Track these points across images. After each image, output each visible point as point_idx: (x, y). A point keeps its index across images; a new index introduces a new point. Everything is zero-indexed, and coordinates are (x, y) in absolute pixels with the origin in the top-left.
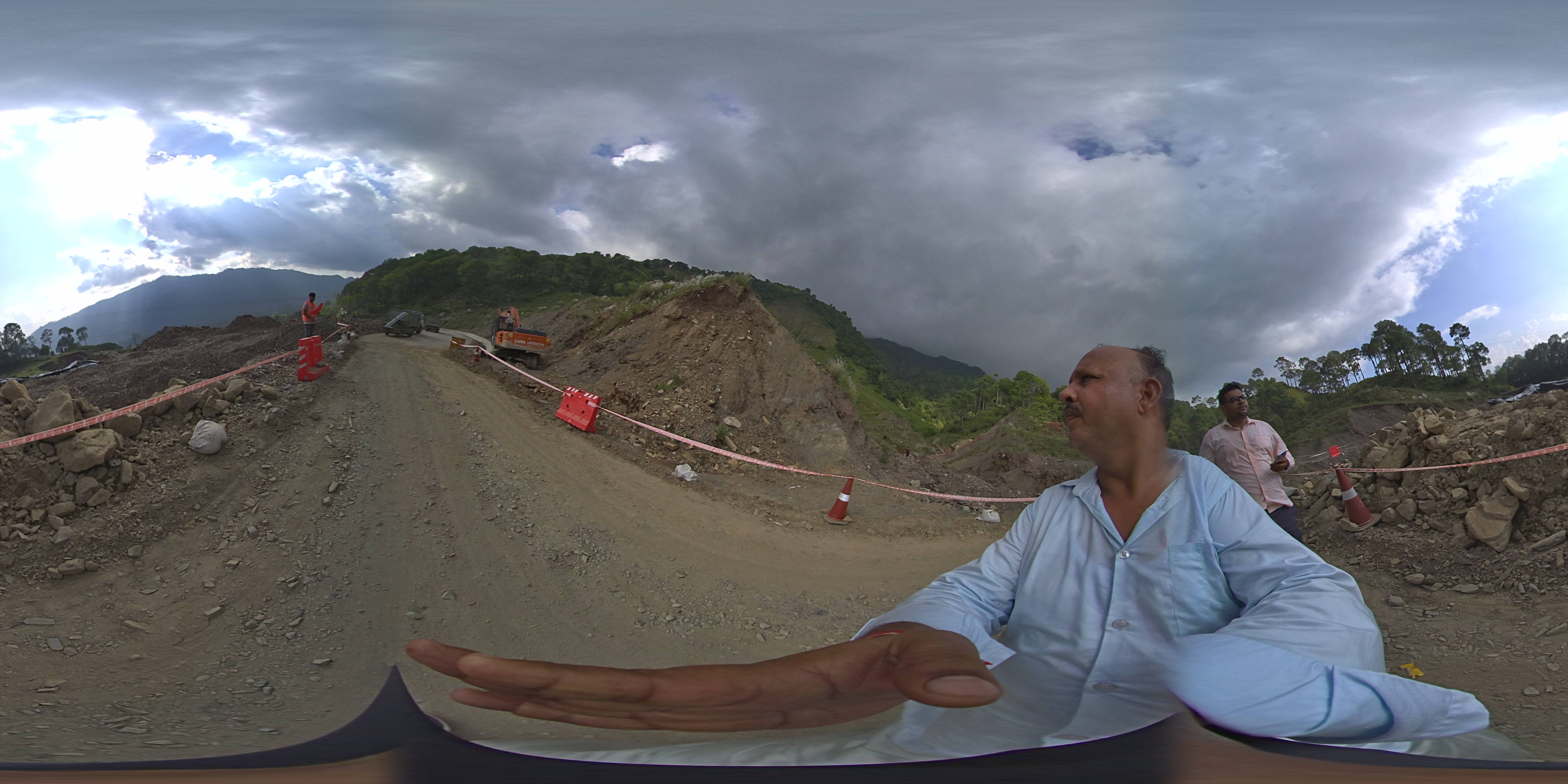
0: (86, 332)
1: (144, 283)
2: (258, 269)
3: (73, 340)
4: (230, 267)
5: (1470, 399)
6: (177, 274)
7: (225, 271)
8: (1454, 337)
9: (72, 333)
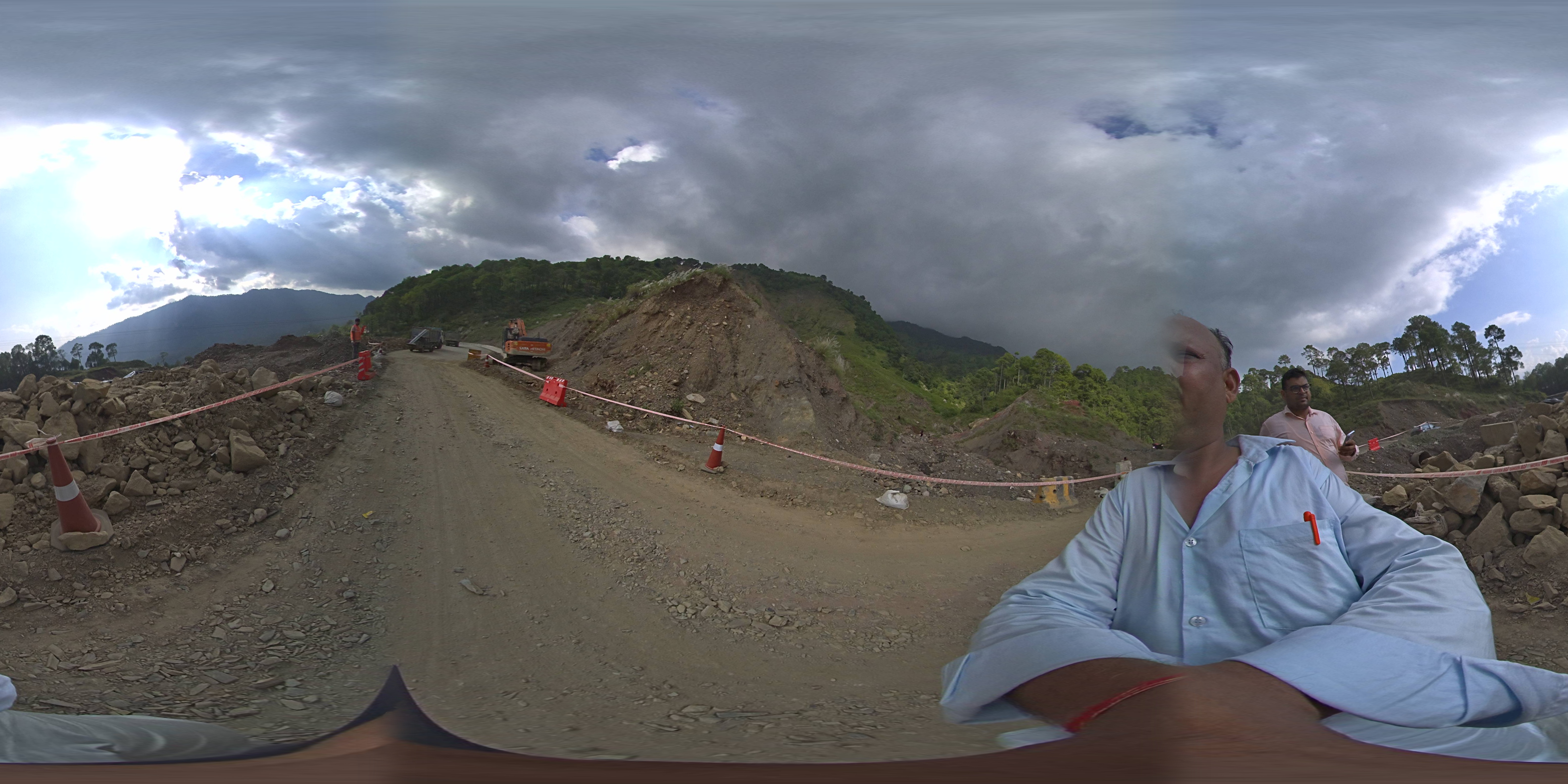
0: (116, 348)
1: (172, 302)
2: (281, 289)
3: (103, 355)
4: (252, 288)
5: (1502, 402)
6: (203, 294)
7: (248, 292)
8: (1489, 338)
9: (102, 349)
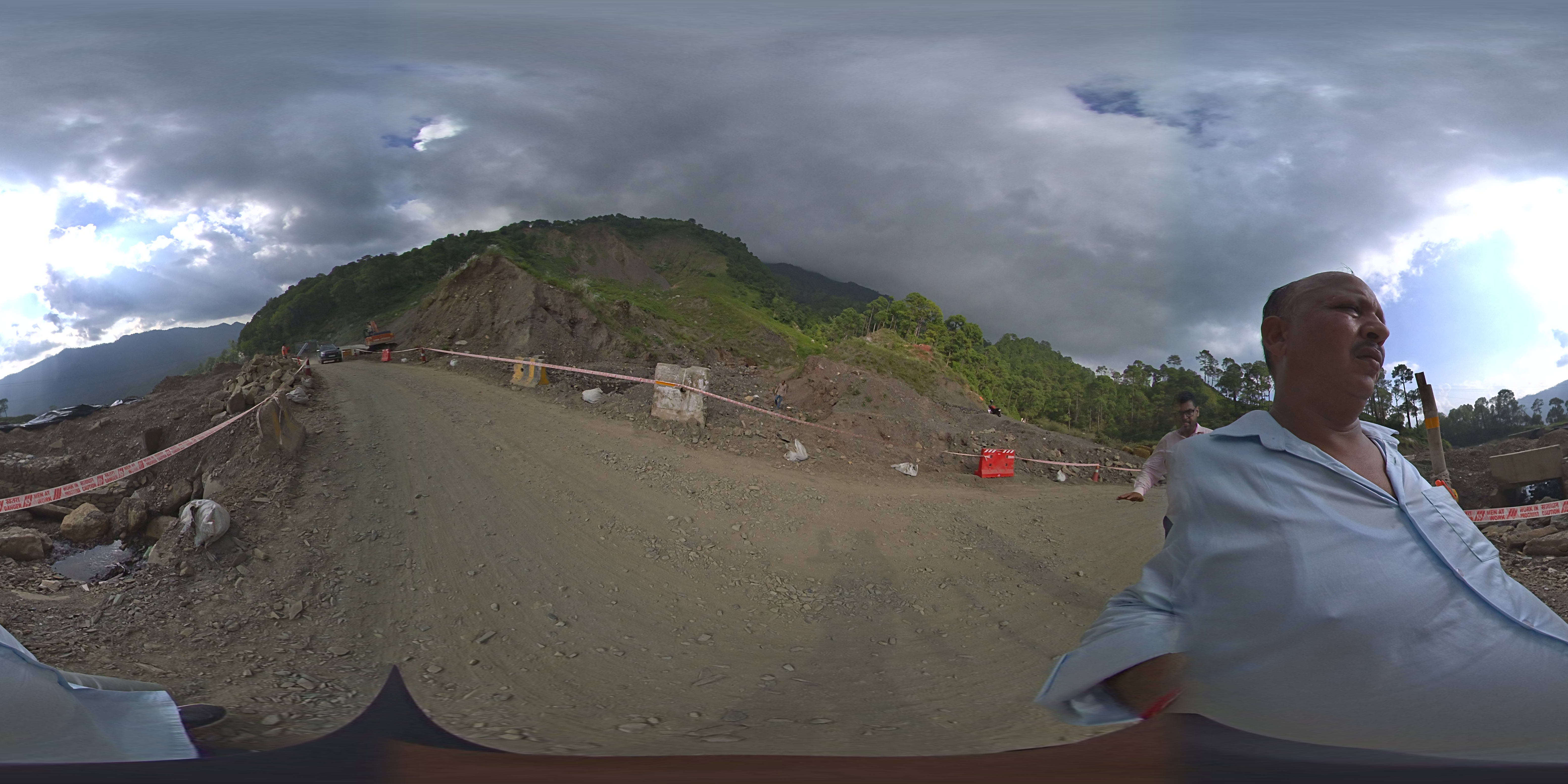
0: (6, 403)
2: (150, 332)
4: (125, 334)
7: (121, 338)
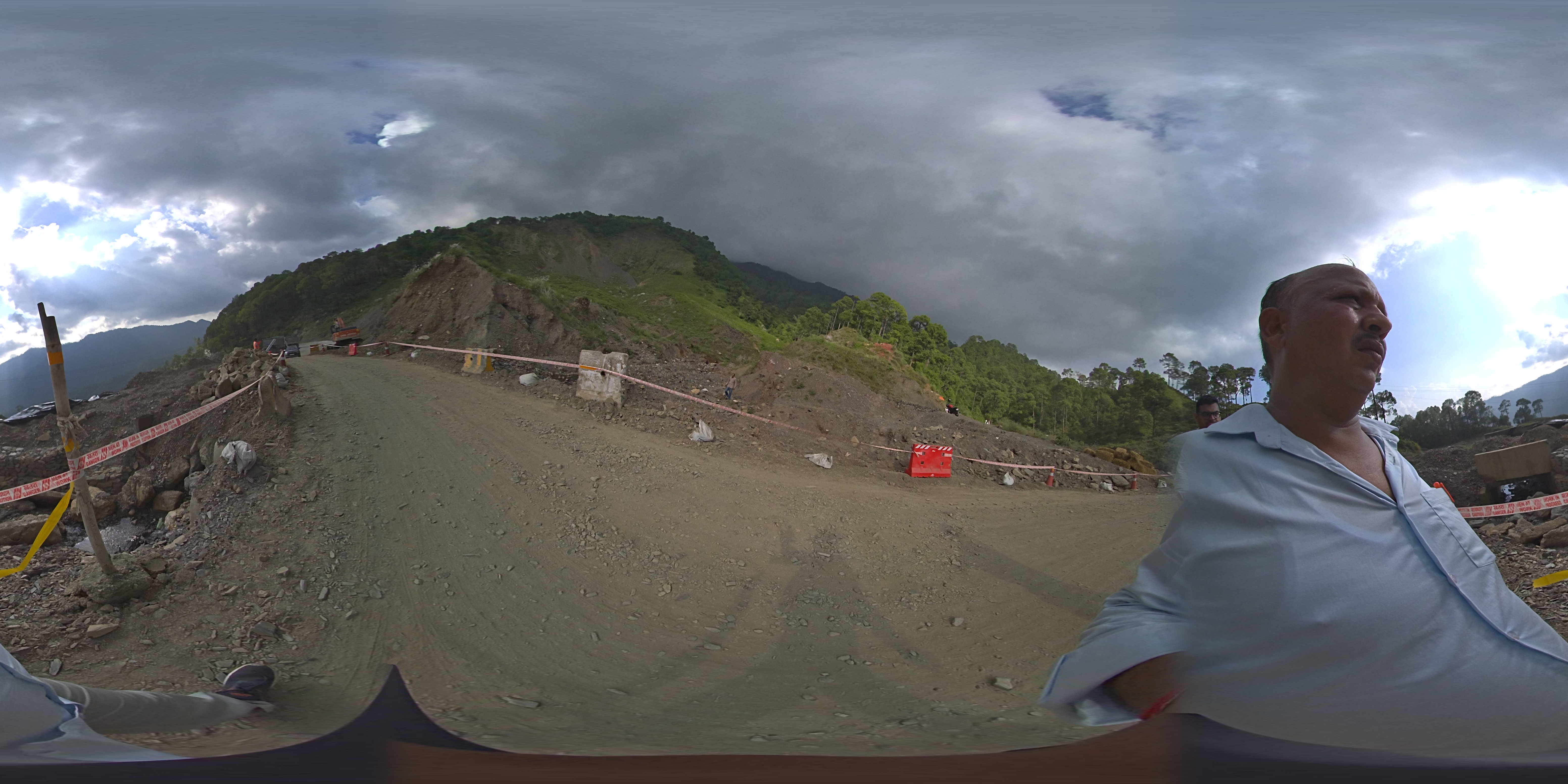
1: (14, 357)
2: (115, 330)
7: (86, 337)
